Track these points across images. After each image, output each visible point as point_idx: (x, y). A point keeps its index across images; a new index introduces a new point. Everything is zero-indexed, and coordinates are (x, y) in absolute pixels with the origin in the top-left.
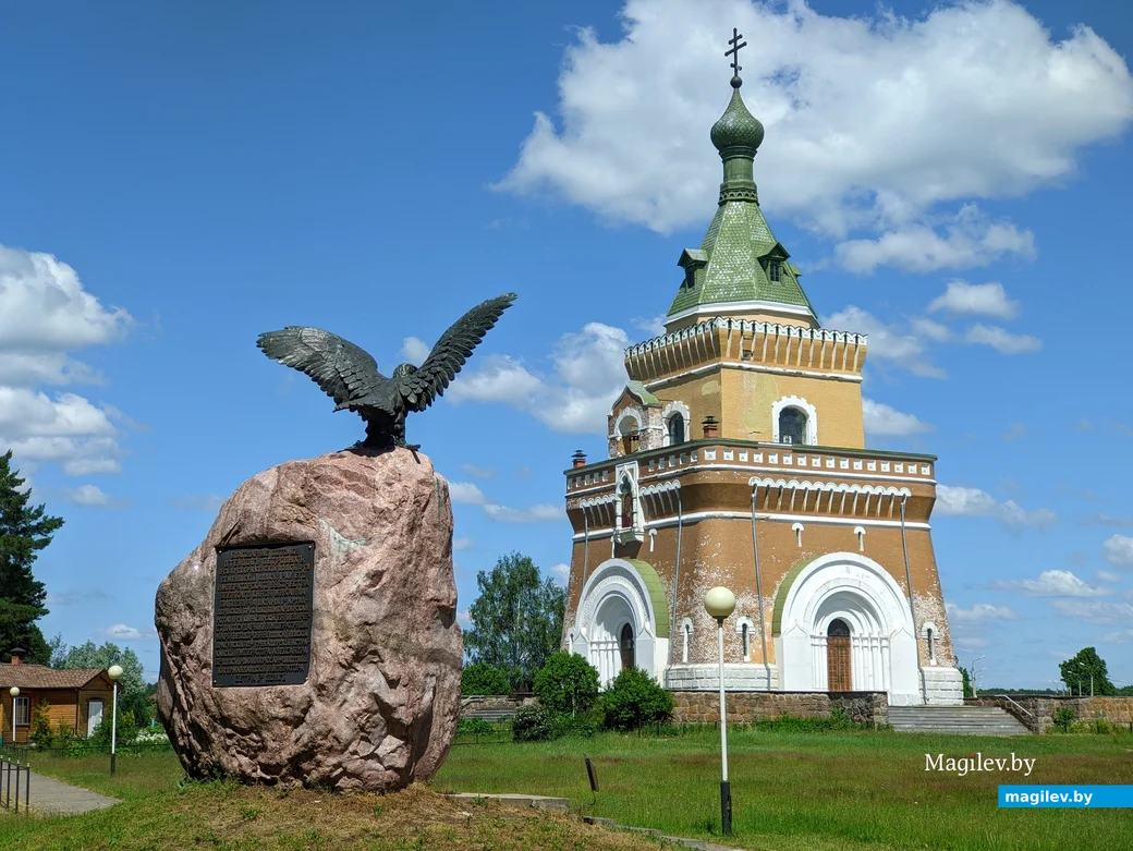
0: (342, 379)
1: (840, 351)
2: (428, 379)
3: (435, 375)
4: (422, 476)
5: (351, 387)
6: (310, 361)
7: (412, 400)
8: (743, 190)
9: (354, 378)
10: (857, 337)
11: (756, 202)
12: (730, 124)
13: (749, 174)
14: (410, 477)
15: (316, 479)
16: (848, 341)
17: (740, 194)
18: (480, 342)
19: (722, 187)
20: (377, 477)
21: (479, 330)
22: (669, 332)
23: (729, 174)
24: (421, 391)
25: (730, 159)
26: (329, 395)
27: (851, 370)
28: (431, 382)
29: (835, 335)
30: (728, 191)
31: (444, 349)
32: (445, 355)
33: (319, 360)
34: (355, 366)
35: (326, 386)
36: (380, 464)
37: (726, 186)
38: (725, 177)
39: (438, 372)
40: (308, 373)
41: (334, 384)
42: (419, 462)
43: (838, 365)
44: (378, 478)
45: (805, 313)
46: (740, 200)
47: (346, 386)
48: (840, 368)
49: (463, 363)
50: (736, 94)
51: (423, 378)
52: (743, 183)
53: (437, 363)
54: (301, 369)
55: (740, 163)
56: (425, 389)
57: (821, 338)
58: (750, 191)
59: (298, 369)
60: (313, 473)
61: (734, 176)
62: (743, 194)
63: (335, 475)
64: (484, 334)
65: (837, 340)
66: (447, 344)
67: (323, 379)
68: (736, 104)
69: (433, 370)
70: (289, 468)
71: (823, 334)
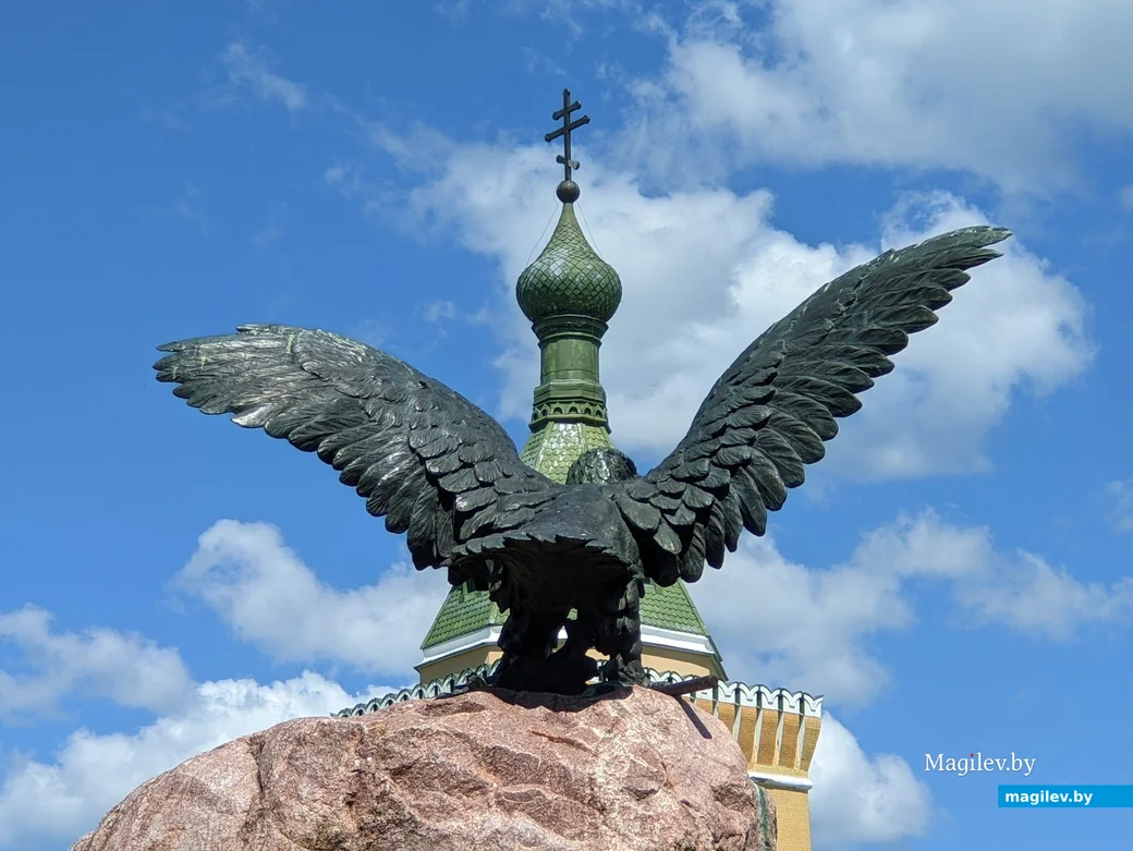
0: (433, 479)
1: (770, 727)
2: (713, 482)
3: (734, 469)
4: (722, 777)
5: (462, 504)
6: (333, 423)
7: (669, 543)
8: (581, 400)
9: (467, 479)
10: (802, 700)
11: (605, 424)
12: (557, 268)
13: (591, 370)
14: (692, 775)
15: (397, 773)
16: (786, 708)
17: (574, 409)
18: (888, 369)
19: (538, 394)
20: (599, 771)
21: (883, 333)
22: (425, 681)
23: (552, 369)
24: (690, 517)
25: (555, 339)
26: (392, 528)
27: (791, 765)
28: (721, 492)
29: (759, 694)
30: (549, 401)
31: (758, 393)
32: (766, 412)
33: (358, 422)
34: (465, 444)
35: (382, 498)
36: (599, 732)
37: (546, 391)
38: (545, 375)
39: (746, 463)
40: (327, 457)
41: (407, 493)
42: (706, 734)
43: (766, 756)
44: (605, 773)
45: (702, 648)
46: (574, 421)
47: (447, 499)
48: (770, 762)
49: (829, 433)
50: (567, 214)
51: (691, 480)
52: (580, 386)
53: (739, 435)
54: (307, 444)
55: (573, 348)
56: (703, 514)
57: (732, 700)
58: (593, 402)
59: (298, 444)
60: (385, 755)
61: (561, 372)
62: (581, 408)
63: (461, 762)
64: (900, 344)
65: (765, 705)
66: (769, 380)
67: (374, 479)
68: (566, 231)
69: (726, 456)
70: (301, 741)
71: (737, 691)
